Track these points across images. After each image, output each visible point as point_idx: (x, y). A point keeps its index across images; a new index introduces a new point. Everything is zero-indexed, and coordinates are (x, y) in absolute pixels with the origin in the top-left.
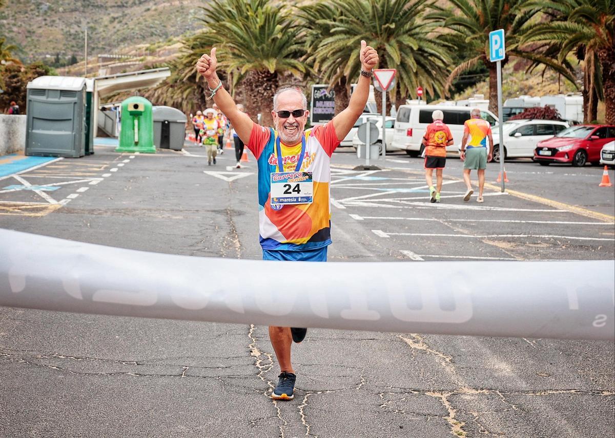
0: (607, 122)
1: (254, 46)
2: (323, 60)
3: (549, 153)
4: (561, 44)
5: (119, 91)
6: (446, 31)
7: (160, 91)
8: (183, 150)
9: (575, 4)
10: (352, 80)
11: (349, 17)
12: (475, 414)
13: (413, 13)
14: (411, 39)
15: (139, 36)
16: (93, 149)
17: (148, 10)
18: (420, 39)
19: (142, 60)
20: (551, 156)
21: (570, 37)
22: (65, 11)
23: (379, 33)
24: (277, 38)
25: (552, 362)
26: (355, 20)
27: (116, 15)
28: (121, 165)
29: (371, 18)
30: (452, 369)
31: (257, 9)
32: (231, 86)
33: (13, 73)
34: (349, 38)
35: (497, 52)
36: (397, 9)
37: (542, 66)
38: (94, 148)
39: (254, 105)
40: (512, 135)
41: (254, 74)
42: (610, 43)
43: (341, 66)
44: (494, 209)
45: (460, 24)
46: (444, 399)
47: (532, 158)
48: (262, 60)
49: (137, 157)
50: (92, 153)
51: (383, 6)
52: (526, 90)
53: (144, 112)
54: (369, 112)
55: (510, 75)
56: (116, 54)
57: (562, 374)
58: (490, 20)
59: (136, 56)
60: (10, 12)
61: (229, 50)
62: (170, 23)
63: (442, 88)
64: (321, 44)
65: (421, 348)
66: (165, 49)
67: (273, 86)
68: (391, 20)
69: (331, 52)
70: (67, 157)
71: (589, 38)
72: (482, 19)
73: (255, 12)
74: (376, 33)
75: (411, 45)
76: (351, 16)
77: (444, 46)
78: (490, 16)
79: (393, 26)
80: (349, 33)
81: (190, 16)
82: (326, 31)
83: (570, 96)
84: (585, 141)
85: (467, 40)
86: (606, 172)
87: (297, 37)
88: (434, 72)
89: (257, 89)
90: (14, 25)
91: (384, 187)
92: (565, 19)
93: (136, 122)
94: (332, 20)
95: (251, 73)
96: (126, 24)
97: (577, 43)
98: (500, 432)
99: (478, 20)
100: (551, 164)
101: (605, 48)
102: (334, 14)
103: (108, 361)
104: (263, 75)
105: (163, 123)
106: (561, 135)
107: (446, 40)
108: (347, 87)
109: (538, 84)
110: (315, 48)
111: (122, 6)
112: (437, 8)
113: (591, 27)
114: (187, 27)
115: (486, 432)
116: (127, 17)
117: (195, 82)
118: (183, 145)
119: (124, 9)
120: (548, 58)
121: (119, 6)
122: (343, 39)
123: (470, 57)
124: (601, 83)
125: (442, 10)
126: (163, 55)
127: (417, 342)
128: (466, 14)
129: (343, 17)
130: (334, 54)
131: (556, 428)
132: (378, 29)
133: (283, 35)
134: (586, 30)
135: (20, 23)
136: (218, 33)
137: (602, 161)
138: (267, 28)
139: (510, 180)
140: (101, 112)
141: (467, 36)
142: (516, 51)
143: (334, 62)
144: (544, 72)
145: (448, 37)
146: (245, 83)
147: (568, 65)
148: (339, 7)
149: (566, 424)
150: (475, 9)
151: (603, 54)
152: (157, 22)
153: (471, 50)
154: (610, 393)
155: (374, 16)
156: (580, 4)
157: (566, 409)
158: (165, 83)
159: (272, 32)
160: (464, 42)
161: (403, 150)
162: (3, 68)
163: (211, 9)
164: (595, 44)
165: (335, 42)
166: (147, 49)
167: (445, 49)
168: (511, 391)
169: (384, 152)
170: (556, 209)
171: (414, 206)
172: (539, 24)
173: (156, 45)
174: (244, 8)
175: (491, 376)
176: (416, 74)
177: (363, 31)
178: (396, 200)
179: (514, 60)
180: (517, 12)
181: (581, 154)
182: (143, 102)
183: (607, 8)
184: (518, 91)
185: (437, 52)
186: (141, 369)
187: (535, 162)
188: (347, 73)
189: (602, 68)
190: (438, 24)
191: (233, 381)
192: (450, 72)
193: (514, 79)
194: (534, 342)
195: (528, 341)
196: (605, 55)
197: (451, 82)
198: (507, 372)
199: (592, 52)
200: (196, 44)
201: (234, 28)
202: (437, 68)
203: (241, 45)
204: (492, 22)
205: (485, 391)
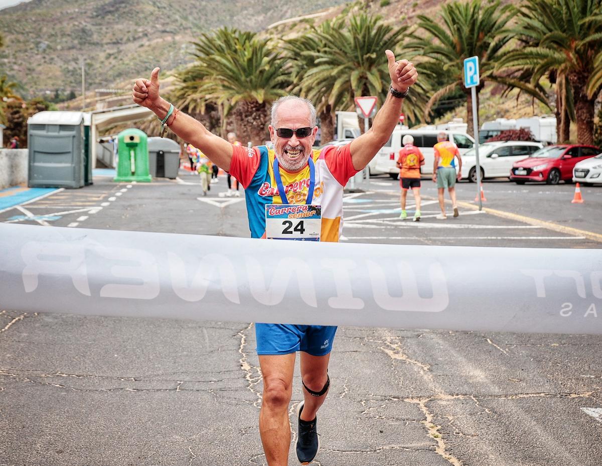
0: (579, 142)
1: (243, 78)
2: (310, 89)
3: (524, 173)
4: (533, 69)
5: (116, 124)
6: (425, 59)
7: (155, 123)
8: (177, 178)
9: (546, 31)
10: (337, 108)
11: (332, 49)
12: (451, 418)
13: (393, 43)
15: (134, 71)
16: (91, 180)
17: (142, 46)
20: (527, 175)
21: (542, 62)
22: (62, 49)
23: (361, 62)
24: (265, 70)
25: (523, 368)
26: (338, 51)
27: (111, 52)
28: (119, 194)
29: (353, 48)
30: (430, 377)
31: (245, 43)
32: (222, 116)
33: (15, 110)
34: (332, 68)
35: (472, 78)
36: (377, 41)
37: (516, 91)
38: (94, 178)
39: (245, 134)
40: (489, 156)
41: (244, 104)
42: (579, 67)
43: (326, 95)
44: (472, 227)
45: (438, 53)
46: (422, 405)
47: (509, 177)
48: (251, 90)
49: (134, 186)
50: (92, 184)
51: (364, 37)
52: (502, 114)
53: (141, 143)
55: (488, 99)
56: (112, 88)
57: (533, 379)
58: (466, 47)
60: (10, 51)
61: (219, 82)
62: (163, 58)
63: (422, 114)
64: (306, 75)
65: (401, 358)
67: (262, 115)
68: (372, 50)
69: (316, 82)
70: (68, 188)
71: (559, 62)
72: (458, 48)
73: (243, 46)
74: (359, 63)
76: (333, 47)
77: (423, 73)
78: (465, 45)
79: (374, 56)
80: (333, 63)
81: (182, 51)
82: (311, 62)
83: (543, 117)
84: (558, 160)
85: (445, 68)
86: (578, 189)
87: (284, 68)
88: (414, 99)
89: (247, 119)
90: (15, 63)
91: (368, 208)
92: (536, 45)
93: (132, 153)
94: (316, 51)
95: (241, 103)
96: (121, 60)
97: (549, 67)
98: (473, 434)
99: (454, 47)
100: (526, 183)
101: (575, 71)
102: (318, 45)
103: (107, 378)
104: (252, 105)
105: (158, 153)
106: (535, 155)
107: (425, 68)
108: (332, 114)
109: (514, 107)
110: (301, 79)
111: (117, 43)
112: (416, 37)
113: (561, 52)
114: (180, 61)
115: (461, 434)
116: (122, 53)
118: (177, 173)
119: (119, 45)
120: (522, 83)
121: (114, 43)
122: (327, 70)
123: (448, 83)
124: (572, 105)
125: (420, 39)
127: (397, 353)
128: (443, 42)
129: (327, 49)
130: (318, 84)
131: (526, 429)
132: (360, 59)
133: (271, 67)
134: (557, 55)
135: (20, 62)
136: (209, 66)
137: (574, 179)
138: (254, 60)
139: (487, 200)
140: (99, 144)
141: (445, 63)
142: (492, 77)
143: (319, 91)
144: (518, 96)
145: (427, 65)
146: (235, 113)
147: (542, 89)
148: (322, 38)
149: (535, 425)
150: (452, 38)
151: (573, 77)
152: (151, 57)
153: (449, 76)
154: (577, 396)
155: (356, 47)
156: (551, 31)
157: (536, 411)
159: (260, 64)
160: (442, 70)
161: (387, 173)
162: (5, 105)
163: (202, 44)
164: (566, 68)
165: (319, 72)
167: (424, 76)
168: (484, 396)
169: (368, 176)
170: (530, 225)
171: (396, 226)
172: (513, 51)
174: (232, 42)
175: (466, 382)
177: (345, 61)
178: (380, 221)
179: (490, 85)
180: (490, 40)
181: (555, 173)
182: (138, 134)
183: (577, 34)
184: (495, 114)
186: (139, 385)
187: (511, 181)
188: (331, 101)
189: (573, 91)
190: (417, 53)
191: (225, 394)
192: (429, 98)
193: (491, 103)
194: (507, 350)
195: (501, 349)
196: (576, 78)
197: (431, 108)
198: (481, 379)
199: (563, 76)
200: (188, 78)
201: (224, 61)
202: (417, 94)
203: (231, 78)
204: (468, 50)
205: (460, 397)
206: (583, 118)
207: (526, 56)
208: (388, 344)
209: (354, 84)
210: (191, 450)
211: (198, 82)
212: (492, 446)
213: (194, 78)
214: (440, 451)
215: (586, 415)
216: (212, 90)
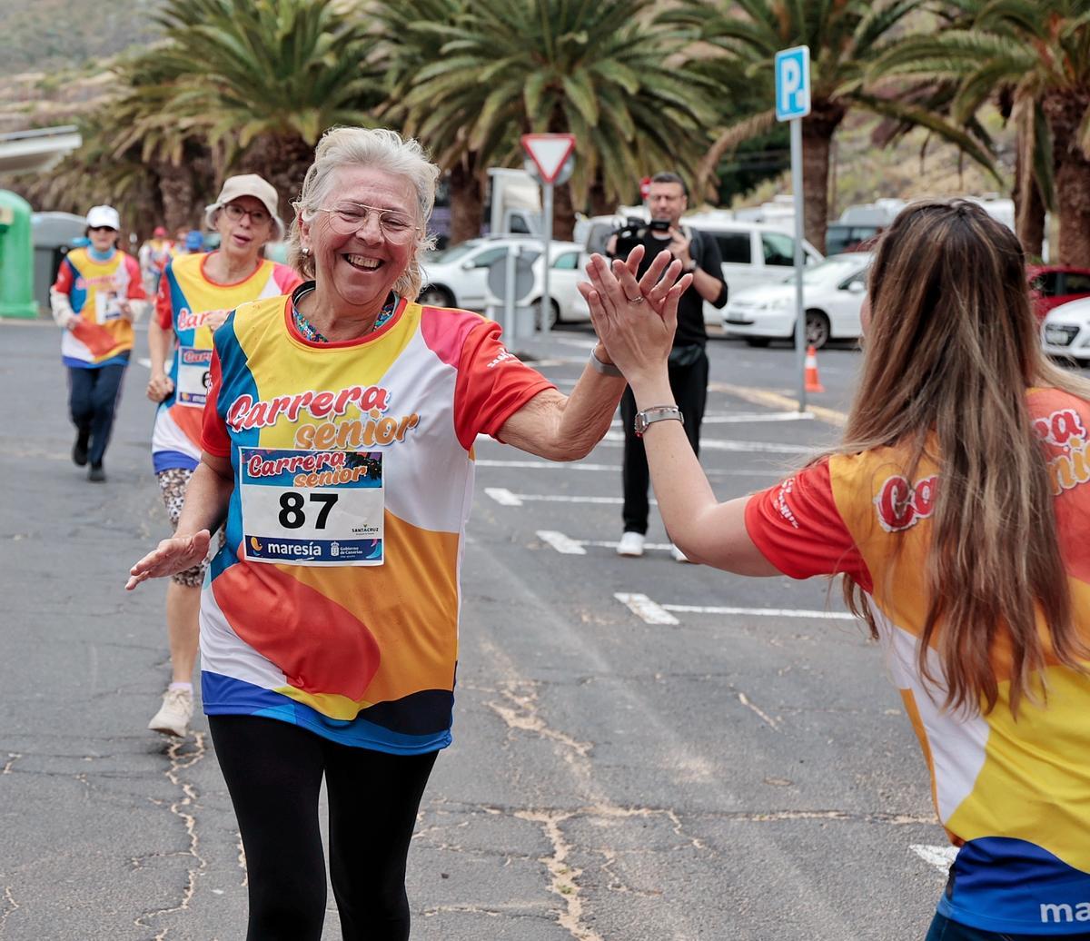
0: (1062, 261)
1: (269, 81)
2: (426, 113)
4: (959, 82)
6: (703, 50)
7: (63, 181)
10: (492, 160)
11: (483, 18)
12: (609, 854)
13: (627, 9)
14: (623, 68)
15: (22, 56)
18: (644, 69)
19: (26, 110)
21: (979, 66)
23: (550, 51)
24: (323, 64)
25: (804, 758)
26: (494, 22)
29: (531, 19)
30: (585, 769)
34: (482, 65)
35: (792, 97)
37: (920, 134)
41: (270, 144)
42: (1070, 81)
43: (466, 125)
45: (735, 36)
46: (551, 826)
48: (288, 112)
52: (894, 188)
53: (15, 224)
54: (527, 232)
55: (863, 152)
57: (819, 783)
58: (803, 25)
59: (12, 99)
61: (215, 90)
62: (92, 27)
64: (418, 78)
65: (532, 727)
66: (79, 87)
68: (578, 25)
69: (441, 96)
71: (1022, 68)
72: (784, 26)
73: (273, 4)
74: (544, 54)
75: (623, 81)
76: (486, 13)
77: (698, 84)
78: (802, 19)
79: (582, 38)
80: (484, 52)
81: (137, 12)
82: (432, 48)
83: (989, 200)
85: (751, 71)
87: (369, 60)
88: (673, 143)
92: (967, 25)
94: (446, 22)
95: (263, 141)
97: (996, 79)
98: (651, 888)
99: (775, 25)
101: (1060, 91)
102: (451, 9)
104: (289, 147)
105: (56, 251)
107: (703, 71)
108: (476, 174)
110: (407, 89)
113: (1027, 46)
114: (131, 36)
115: (624, 889)
117: (140, 162)
120: (935, 115)
122: (470, 67)
123: (756, 110)
124: (1050, 171)
126: (75, 98)
127: (525, 715)
128: (750, 13)
129: (471, 18)
130: (447, 100)
131: (774, 884)
132: (548, 44)
133: (337, 57)
134: (1015, 51)
136: (193, 51)
138: (298, 39)
141: (751, 62)
142: (863, 99)
143: (448, 118)
144: (925, 146)
145: (707, 64)
146: (248, 165)
147: (980, 132)
149: (797, 876)
150: (769, 2)
151: (1053, 106)
152: (62, 23)
153: (757, 93)
154: (910, 820)
155: (539, 15)
157: (807, 848)
158: (71, 163)
159: (312, 49)
160: (742, 76)
164: (1036, 82)
165: (452, 73)
166: (39, 85)
167: (700, 90)
168: (699, 812)
172: (915, 36)
173: (60, 76)
175: (666, 783)
176: (634, 146)
177: (513, 47)
180: (862, 10)
182: (10, 204)
184: (876, 189)
185: (683, 97)
188: (477, 142)
189: (1051, 138)
190: (686, 34)
191: (111, 784)
192: (713, 142)
193: (869, 161)
194: (779, 718)
195: (766, 718)
196: (1059, 108)
197: (715, 168)
198: (703, 776)
199: (1030, 101)
200: (142, 76)
201: (226, 38)
202: (679, 133)
203: (240, 79)
204: (807, 30)
205: (644, 812)
206: (1074, 202)
207: (941, 51)
208: (509, 695)
209: (531, 104)
210: (9, 894)
211: (163, 87)
212: (688, 915)
213: (157, 77)
214: (569, 922)
215: (920, 860)
216: (197, 107)
